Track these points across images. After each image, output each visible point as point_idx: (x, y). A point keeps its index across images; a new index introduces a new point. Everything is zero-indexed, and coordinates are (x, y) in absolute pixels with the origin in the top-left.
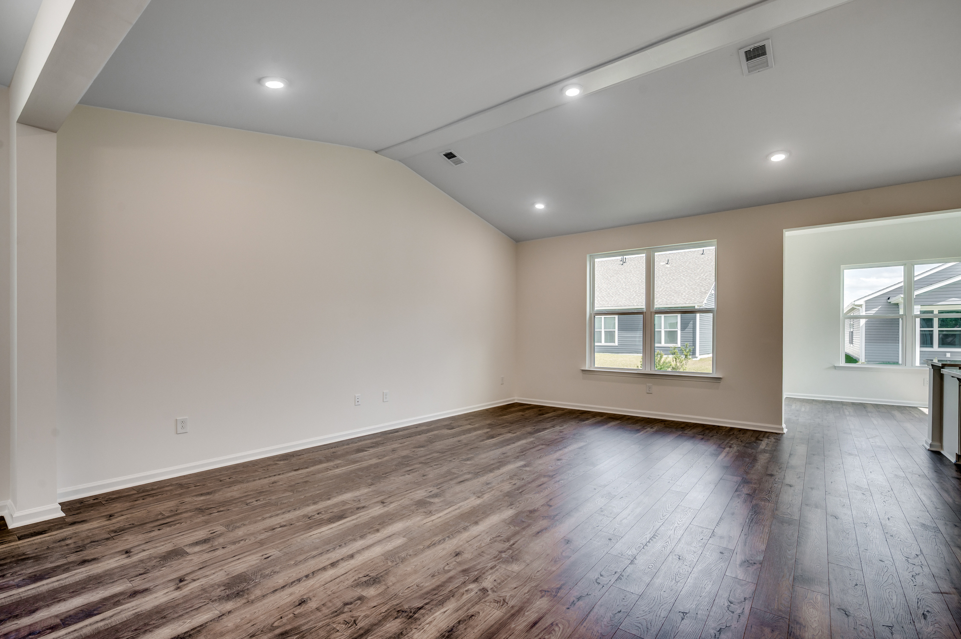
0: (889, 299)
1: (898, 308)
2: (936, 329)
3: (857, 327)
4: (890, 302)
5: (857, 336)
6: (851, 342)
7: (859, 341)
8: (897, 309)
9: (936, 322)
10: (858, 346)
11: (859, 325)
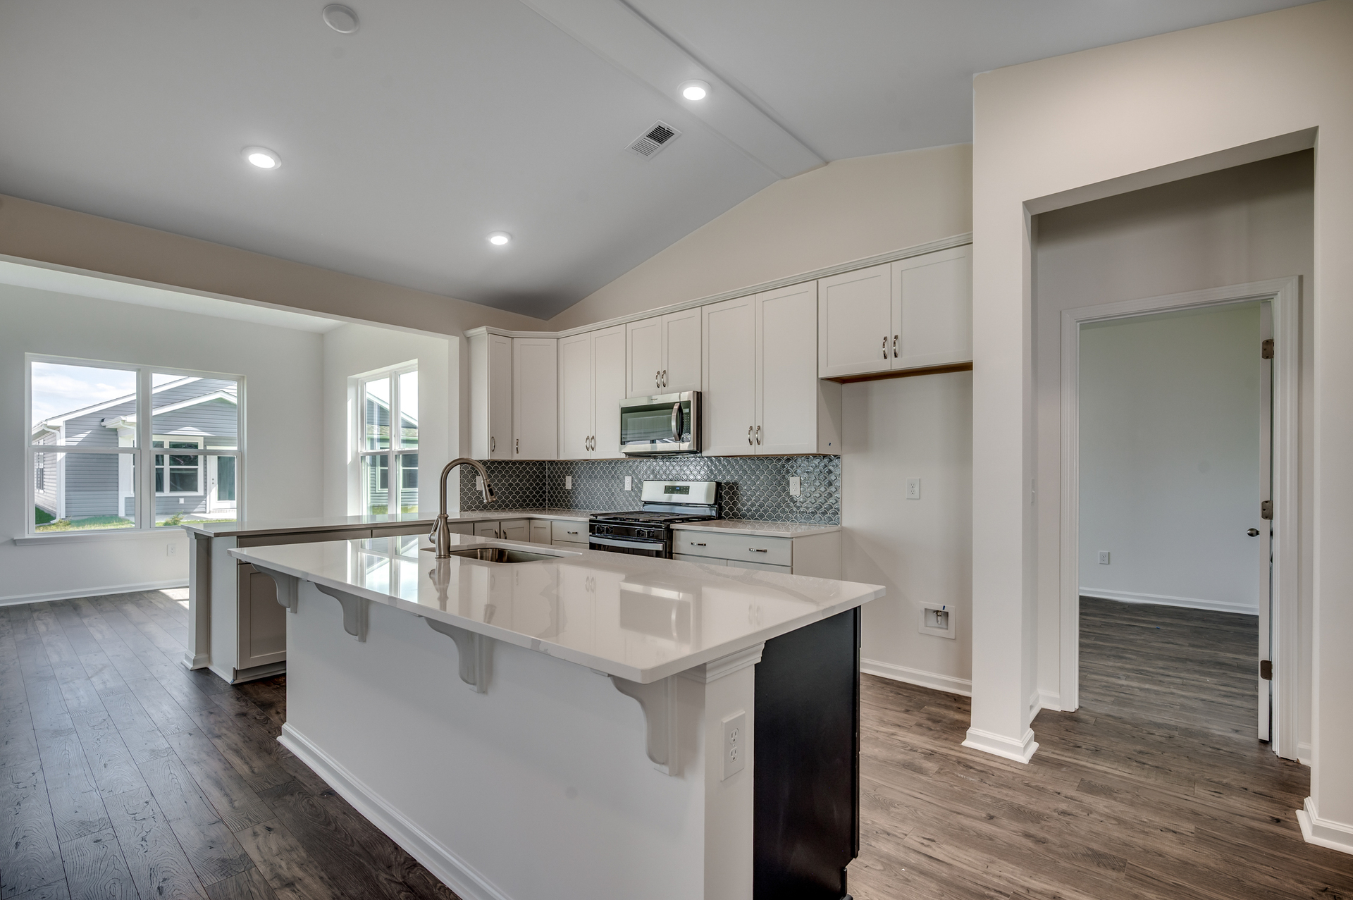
0: (103, 420)
1: (117, 435)
2: (167, 467)
3: (50, 462)
4: (104, 426)
5: (51, 477)
6: (41, 486)
7: (55, 485)
8: (115, 437)
9: (167, 458)
10: (54, 493)
11: (56, 459)
